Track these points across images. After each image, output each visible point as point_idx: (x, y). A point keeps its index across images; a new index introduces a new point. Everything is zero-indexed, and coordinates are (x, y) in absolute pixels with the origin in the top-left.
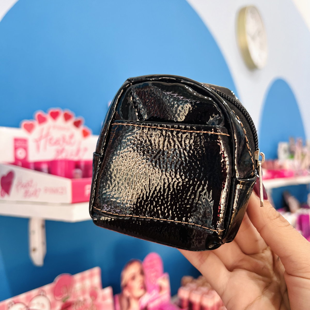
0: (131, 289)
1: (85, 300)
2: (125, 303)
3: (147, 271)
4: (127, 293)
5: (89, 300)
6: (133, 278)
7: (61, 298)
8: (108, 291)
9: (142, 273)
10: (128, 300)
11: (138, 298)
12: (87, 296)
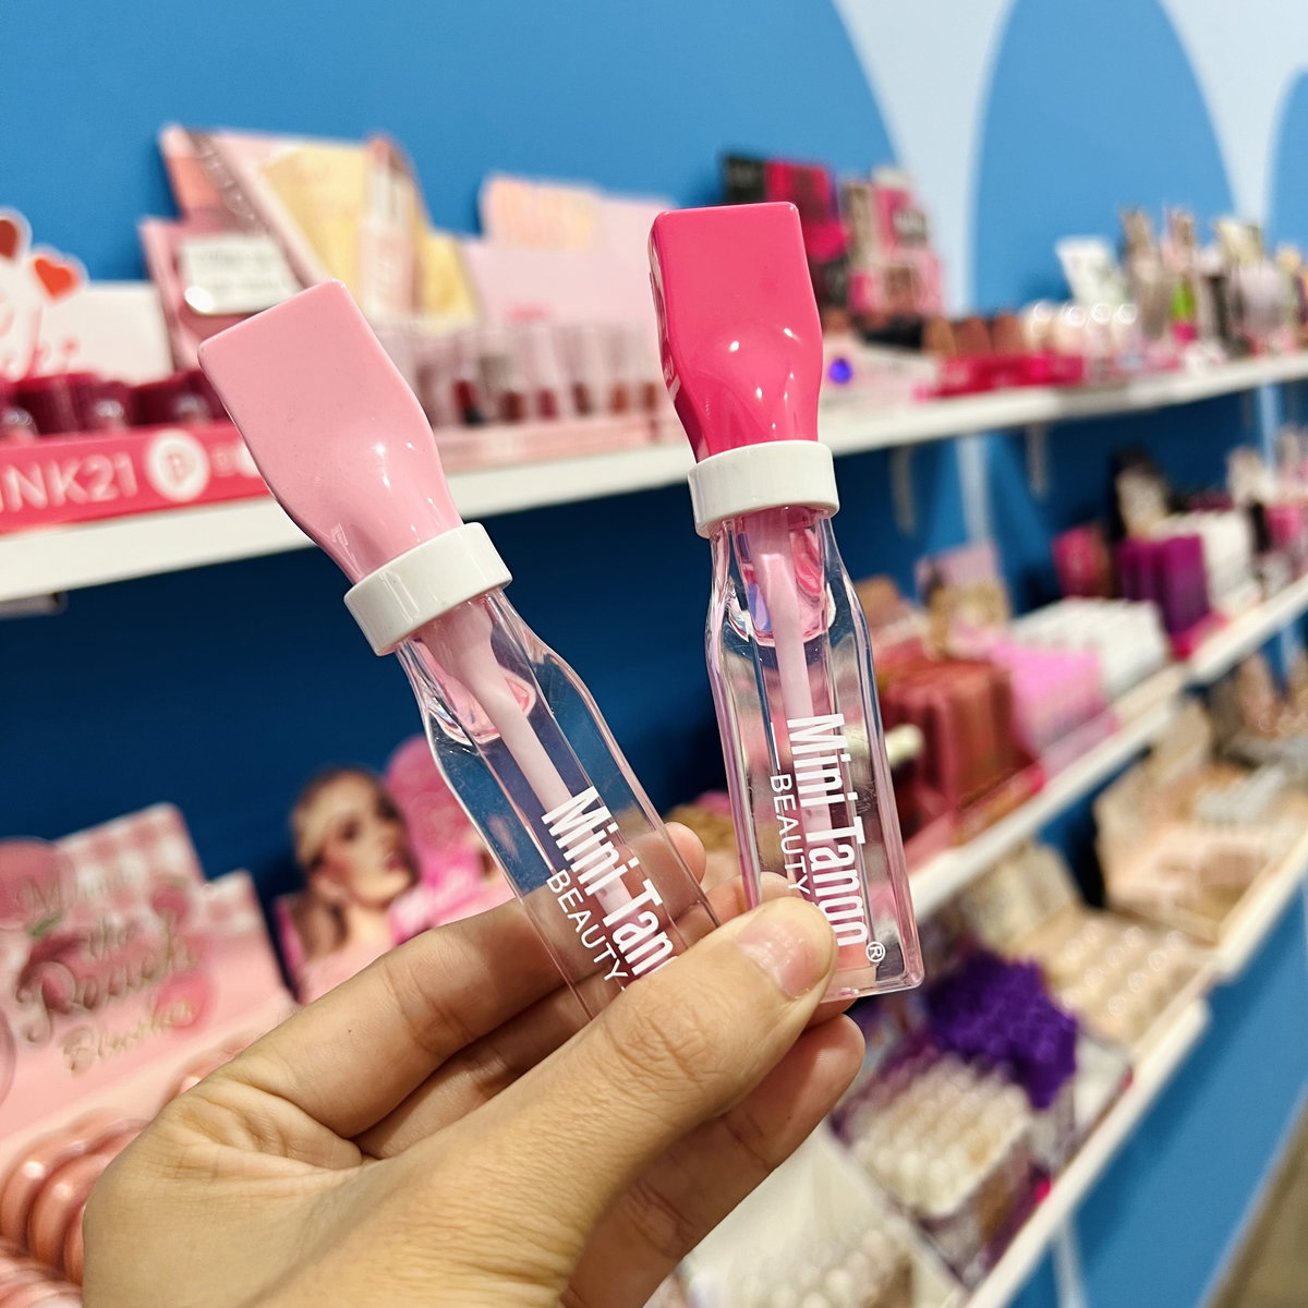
0: (342, 874)
1: (132, 927)
2: (322, 924)
3: (409, 805)
4: (326, 888)
5: (152, 925)
6: (350, 832)
7: (19, 925)
8: (234, 888)
9: (388, 811)
10: (338, 915)
11: (385, 905)
12: (144, 913)
